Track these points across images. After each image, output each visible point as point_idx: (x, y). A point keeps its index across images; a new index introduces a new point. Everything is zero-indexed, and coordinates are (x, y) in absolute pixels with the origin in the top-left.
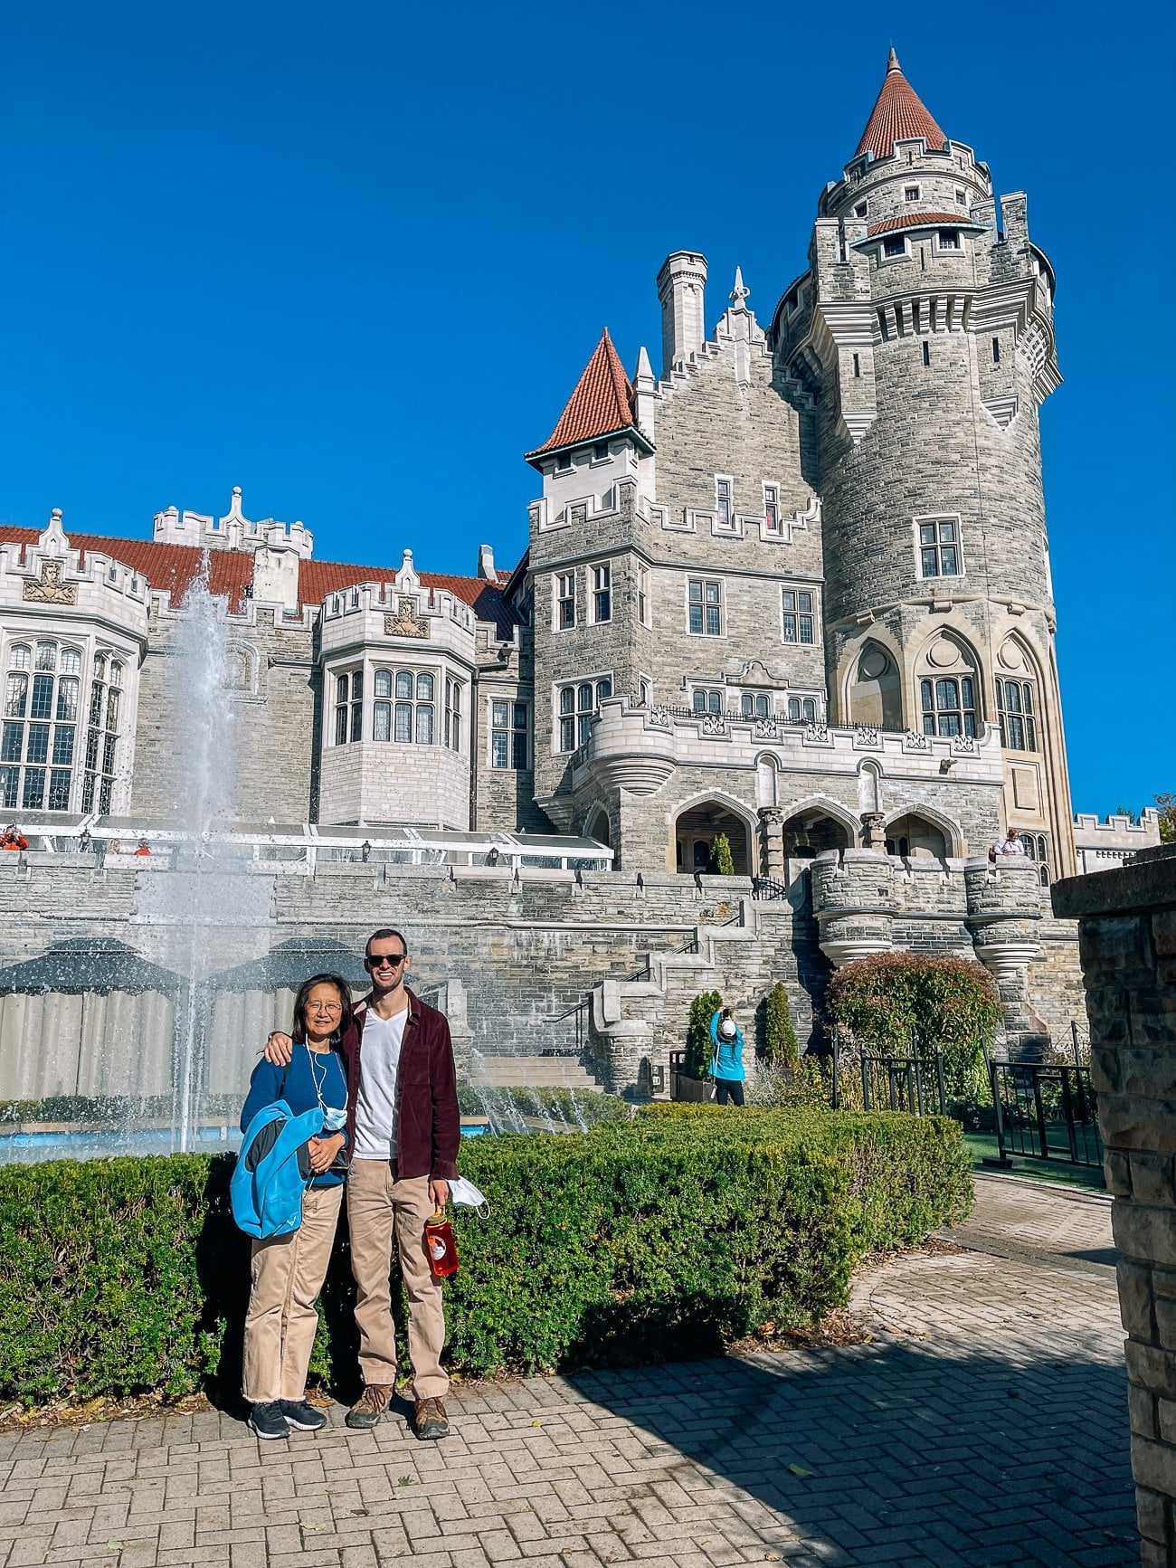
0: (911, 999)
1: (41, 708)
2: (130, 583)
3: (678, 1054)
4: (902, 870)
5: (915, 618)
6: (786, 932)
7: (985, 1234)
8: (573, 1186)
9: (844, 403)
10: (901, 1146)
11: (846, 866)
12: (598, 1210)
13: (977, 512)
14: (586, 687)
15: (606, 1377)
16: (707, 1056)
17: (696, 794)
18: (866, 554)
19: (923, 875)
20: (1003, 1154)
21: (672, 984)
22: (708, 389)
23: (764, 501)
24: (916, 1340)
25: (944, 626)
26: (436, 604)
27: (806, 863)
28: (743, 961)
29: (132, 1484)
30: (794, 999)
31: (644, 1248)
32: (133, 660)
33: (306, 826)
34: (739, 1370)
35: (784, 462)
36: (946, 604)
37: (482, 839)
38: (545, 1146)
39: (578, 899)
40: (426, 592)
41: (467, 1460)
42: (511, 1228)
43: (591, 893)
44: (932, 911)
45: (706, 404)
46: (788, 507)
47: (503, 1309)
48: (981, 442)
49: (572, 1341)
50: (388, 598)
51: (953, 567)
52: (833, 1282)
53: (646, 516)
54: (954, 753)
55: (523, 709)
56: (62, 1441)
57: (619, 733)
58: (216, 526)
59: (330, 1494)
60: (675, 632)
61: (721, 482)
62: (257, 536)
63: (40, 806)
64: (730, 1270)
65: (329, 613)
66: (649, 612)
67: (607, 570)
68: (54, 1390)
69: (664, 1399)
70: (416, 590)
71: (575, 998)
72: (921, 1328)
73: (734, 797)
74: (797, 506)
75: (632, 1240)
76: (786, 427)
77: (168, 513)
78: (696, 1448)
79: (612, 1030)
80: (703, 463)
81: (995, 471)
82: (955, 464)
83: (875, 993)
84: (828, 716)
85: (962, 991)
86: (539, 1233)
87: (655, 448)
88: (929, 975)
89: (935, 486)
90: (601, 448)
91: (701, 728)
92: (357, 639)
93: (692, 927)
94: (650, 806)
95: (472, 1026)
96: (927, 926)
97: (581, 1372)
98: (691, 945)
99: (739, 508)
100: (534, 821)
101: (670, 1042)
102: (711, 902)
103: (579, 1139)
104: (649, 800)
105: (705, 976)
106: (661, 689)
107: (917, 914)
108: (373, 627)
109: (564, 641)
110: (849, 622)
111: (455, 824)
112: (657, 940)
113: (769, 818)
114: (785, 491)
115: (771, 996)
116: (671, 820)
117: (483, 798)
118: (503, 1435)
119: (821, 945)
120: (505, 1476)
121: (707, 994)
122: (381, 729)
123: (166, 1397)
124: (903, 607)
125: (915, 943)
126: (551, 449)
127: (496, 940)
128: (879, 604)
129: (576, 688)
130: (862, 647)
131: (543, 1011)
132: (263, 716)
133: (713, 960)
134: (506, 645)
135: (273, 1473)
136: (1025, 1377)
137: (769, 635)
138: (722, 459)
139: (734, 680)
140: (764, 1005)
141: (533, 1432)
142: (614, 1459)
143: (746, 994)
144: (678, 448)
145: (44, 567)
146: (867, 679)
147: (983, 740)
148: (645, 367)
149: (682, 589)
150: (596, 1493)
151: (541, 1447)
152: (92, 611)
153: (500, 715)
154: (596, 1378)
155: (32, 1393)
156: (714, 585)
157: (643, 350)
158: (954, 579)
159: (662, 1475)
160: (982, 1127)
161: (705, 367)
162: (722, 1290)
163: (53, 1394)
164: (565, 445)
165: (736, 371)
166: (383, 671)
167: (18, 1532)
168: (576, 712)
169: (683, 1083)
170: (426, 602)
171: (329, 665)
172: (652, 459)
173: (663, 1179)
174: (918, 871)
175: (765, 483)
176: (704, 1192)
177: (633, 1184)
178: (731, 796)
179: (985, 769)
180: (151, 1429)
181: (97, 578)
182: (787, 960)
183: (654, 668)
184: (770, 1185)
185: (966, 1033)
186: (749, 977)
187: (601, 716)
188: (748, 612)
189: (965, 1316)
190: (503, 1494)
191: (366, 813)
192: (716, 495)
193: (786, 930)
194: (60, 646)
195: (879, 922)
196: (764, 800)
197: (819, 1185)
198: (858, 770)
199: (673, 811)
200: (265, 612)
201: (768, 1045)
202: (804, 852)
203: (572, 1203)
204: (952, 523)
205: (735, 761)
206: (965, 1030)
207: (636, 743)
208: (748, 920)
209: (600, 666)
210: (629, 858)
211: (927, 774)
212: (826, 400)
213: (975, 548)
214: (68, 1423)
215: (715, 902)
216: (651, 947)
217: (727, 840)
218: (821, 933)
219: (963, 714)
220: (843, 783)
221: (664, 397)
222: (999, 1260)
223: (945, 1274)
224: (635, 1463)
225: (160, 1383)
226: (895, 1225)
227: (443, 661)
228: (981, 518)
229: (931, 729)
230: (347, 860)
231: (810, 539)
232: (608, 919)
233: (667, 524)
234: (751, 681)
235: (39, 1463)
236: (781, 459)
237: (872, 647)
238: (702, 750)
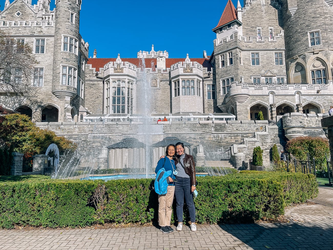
0: (307, 147)
1: (119, 93)
2: (133, 67)
3: (251, 160)
4: (306, 117)
5: (309, 56)
6: (277, 133)
7: (322, 200)
8: (219, 187)
9: (289, 6)
10: (299, 180)
11: (291, 117)
12: (224, 192)
13: (325, 28)
14: (228, 80)
15: (227, 226)
16: (257, 160)
17: (255, 102)
18: (296, 42)
19: (312, 118)
20: (330, 183)
21: (249, 145)
22: (254, 8)
23: (269, 32)
24: (300, 222)
25: (317, 57)
26: (194, 65)
27: (281, 117)
28: (266, 139)
29: (134, 239)
30: (279, 148)
31: (235, 200)
32: (135, 83)
33: (169, 114)
34: (257, 226)
35: (274, 22)
36: (317, 52)
37: (206, 115)
38: (214, 178)
39: (227, 127)
40: (192, 62)
41: (197, 239)
42: (206, 195)
43: (230, 125)
44: (314, 126)
45: (254, 11)
46: (275, 33)
47: (205, 211)
48: (325, 11)
49: (220, 218)
50: (184, 65)
51: (319, 43)
52: (280, 209)
53: (241, 40)
54: (320, 88)
55: (214, 86)
56: (123, 230)
57: (236, 90)
58: (149, 54)
59: (170, 243)
60: (248, 65)
61: (258, 29)
62: (157, 55)
63: (120, 113)
64: (254, 205)
65: (172, 69)
66: (242, 61)
67: (232, 53)
68: (121, 221)
69: (239, 231)
70: (190, 62)
71: (227, 148)
72: (302, 220)
73: (264, 102)
74: (278, 32)
75: (232, 198)
76: (274, 14)
77: (140, 52)
78: (245, 241)
79: (236, 155)
80: (254, 25)
81: (329, 18)
82: (318, 17)
83: (298, 146)
84: (287, 82)
85: (321, 145)
86: (212, 196)
87: (242, 24)
88: (312, 141)
89: (313, 23)
90: (229, 26)
91: (255, 87)
92: (178, 74)
93: (254, 132)
94: (244, 106)
95: (205, 154)
96: (313, 130)
97: (222, 224)
98: (254, 136)
99: (263, 35)
100: (217, 110)
101: (249, 157)
102: (258, 126)
103: (221, 177)
104: (243, 104)
105: (257, 143)
106: (245, 79)
107: (310, 127)
108: (181, 71)
109: (223, 70)
110: (292, 59)
111: (200, 112)
112: (246, 135)
113: (273, 106)
114: (275, 29)
115: (273, 147)
116: (249, 108)
117: (206, 106)
118: (204, 235)
119: (285, 135)
120: (204, 243)
121: (257, 147)
122: (184, 93)
123: (141, 223)
124: (306, 54)
125: (310, 134)
126: (218, 27)
127: (209, 136)
128: (300, 54)
129: (226, 80)
130: (295, 64)
131: (220, 151)
132: (160, 92)
133: (259, 139)
134: (210, 72)
135: (160, 238)
136: (326, 231)
137: (272, 64)
138: (258, 24)
139: (263, 75)
140: (271, 149)
141: (211, 235)
142: (227, 241)
143: (267, 147)
144: (248, 23)
145: (117, 66)
146: (297, 72)
147: (328, 84)
148: (239, 5)
149: (250, 55)
150: (222, 248)
151: (212, 238)
152: (126, 73)
153: (209, 88)
154: (225, 226)
155: (118, 221)
156: (258, 54)
157: (239, 1)
158: (319, 46)
159: (237, 245)
160: (326, 177)
161: (253, 3)
162: (253, 209)
163: (121, 222)
164: (221, 26)
165: (261, 2)
166: (184, 81)
167: (114, 246)
168: (226, 85)
169: (252, 166)
170: (192, 65)
171: (172, 80)
172: (241, 27)
173: (239, 186)
174: (310, 117)
175: (270, 28)
176: (248, 189)
177: (232, 187)
178: (263, 102)
179: (329, 92)
180: (138, 229)
181: (127, 67)
182: (277, 139)
183: (244, 74)
184: (263, 188)
185: (322, 155)
186: (268, 143)
187: (231, 86)
188: (266, 59)
189: (313, 218)
190: (203, 246)
191: (181, 111)
192: (257, 33)
193: (277, 132)
194: (121, 81)
195: (300, 130)
196: (271, 102)
197: (275, 188)
198: (295, 94)
199: (249, 106)
200: (159, 70)
201: (273, 158)
202: (282, 114)
203: (219, 190)
204: (318, 32)
205: (264, 94)
206: (322, 154)
207: (240, 91)
208: (267, 130)
209: (231, 75)
210: (239, 117)
211: (313, 94)
212: (284, 6)
213: (324, 38)
214: (124, 227)
215: (259, 126)
216: (244, 137)
217: (262, 112)
218: (285, 132)
219: (323, 78)
220: (291, 97)
221: (244, 11)
222: (324, 206)
223: (310, 209)
224: (231, 243)
225: (140, 221)
226: (298, 198)
227: (196, 77)
228: (326, 30)
229: (314, 83)
230: (178, 121)
231: (281, 40)
232: (234, 131)
233: (245, 41)
234: (267, 75)
235: (118, 234)
236: (273, 22)
237: (298, 64)
238: (256, 92)
